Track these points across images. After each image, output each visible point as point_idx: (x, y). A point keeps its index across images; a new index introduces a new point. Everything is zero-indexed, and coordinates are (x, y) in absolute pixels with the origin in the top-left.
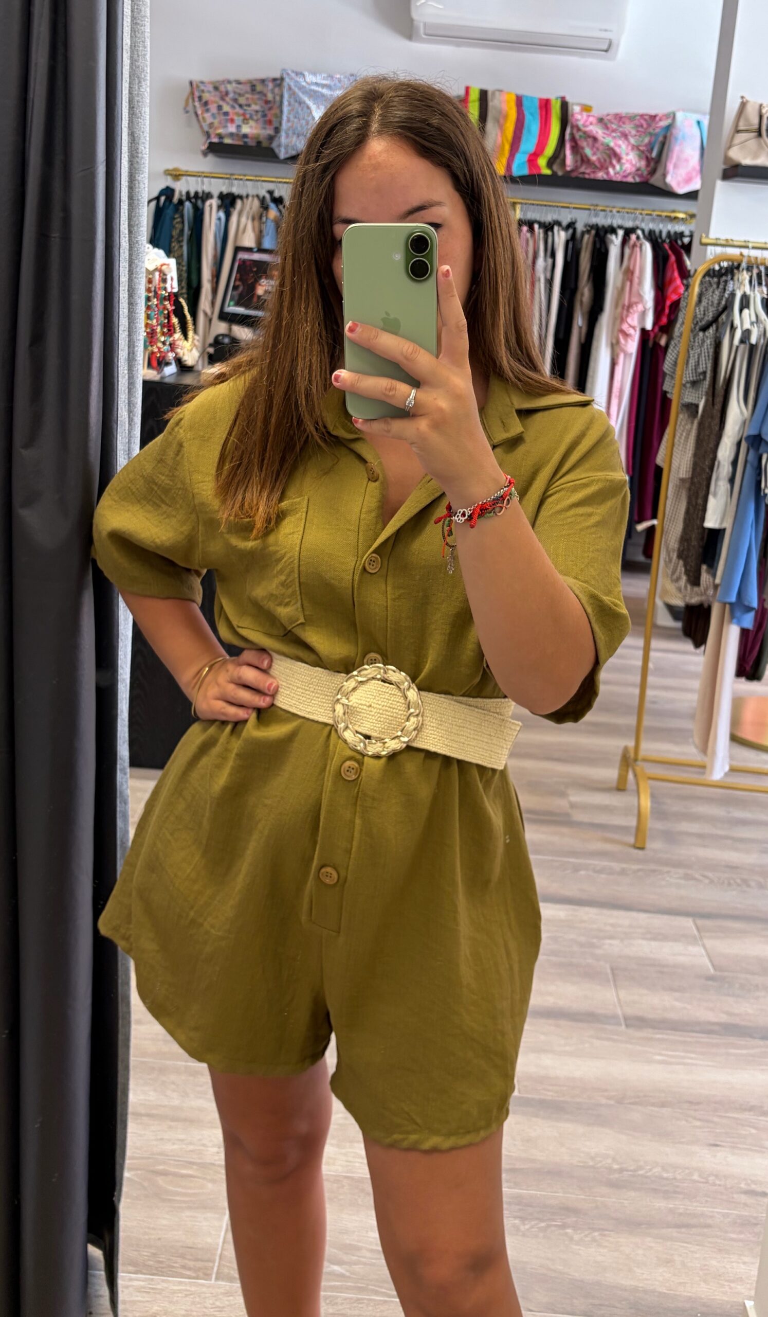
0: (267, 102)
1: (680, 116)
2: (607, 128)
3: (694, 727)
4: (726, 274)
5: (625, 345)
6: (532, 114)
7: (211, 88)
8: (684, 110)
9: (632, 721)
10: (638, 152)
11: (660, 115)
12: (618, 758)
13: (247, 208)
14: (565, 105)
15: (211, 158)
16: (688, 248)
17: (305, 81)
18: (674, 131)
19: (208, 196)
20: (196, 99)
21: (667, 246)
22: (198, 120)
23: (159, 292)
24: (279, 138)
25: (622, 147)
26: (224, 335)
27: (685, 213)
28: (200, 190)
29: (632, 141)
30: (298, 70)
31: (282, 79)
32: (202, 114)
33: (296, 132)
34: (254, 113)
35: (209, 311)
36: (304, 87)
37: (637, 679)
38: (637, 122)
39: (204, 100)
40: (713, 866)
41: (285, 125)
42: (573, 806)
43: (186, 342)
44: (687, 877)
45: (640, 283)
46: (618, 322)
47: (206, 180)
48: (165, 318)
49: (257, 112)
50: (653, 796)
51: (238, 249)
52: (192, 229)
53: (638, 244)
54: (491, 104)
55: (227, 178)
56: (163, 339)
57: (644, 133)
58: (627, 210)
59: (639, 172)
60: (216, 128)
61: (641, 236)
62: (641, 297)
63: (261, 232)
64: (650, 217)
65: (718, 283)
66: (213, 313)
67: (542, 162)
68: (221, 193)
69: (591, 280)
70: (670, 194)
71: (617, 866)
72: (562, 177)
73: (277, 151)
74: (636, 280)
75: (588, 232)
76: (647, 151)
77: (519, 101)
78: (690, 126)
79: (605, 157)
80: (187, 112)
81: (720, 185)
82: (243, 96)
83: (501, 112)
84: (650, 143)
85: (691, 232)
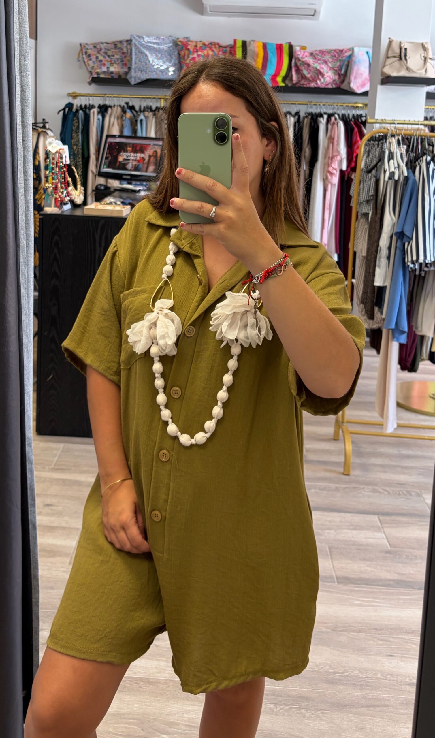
0: (123, 53)
1: (356, 50)
2: (315, 58)
5: (331, 179)
6: (272, 53)
7: (92, 47)
8: (358, 46)
10: (333, 71)
11: (345, 49)
12: (334, 422)
13: (114, 112)
14: (291, 47)
15: (93, 85)
16: (364, 123)
17: (144, 41)
18: (353, 58)
19: (92, 107)
20: (84, 54)
21: (352, 123)
22: (85, 65)
24: (131, 73)
25: (324, 69)
27: (363, 104)
28: (88, 104)
29: (330, 65)
30: (140, 35)
31: (131, 40)
32: (87, 61)
33: (140, 70)
34: (116, 60)
36: (143, 44)
38: (332, 54)
39: (88, 54)
40: (389, 484)
41: (133, 66)
44: (374, 491)
45: (338, 144)
46: (326, 166)
47: (90, 98)
49: (118, 59)
50: (353, 443)
51: (109, 136)
52: (83, 125)
53: (336, 123)
54: (248, 48)
55: (103, 97)
57: (337, 60)
58: (329, 104)
59: (335, 82)
60: (95, 69)
61: (337, 118)
62: (339, 152)
63: (122, 125)
64: (342, 107)
65: (379, 145)
66: (96, 172)
67: (279, 79)
68: (99, 105)
69: (310, 143)
70: (353, 93)
71: (333, 486)
72: (291, 87)
73: (130, 80)
74: (335, 143)
75: (307, 117)
76: (339, 70)
77: (265, 46)
78: (363, 55)
79: (315, 74)
80: (79, 61)
81: (380, 88)
82: (110, 50)
83: (254, 52)
84: (340, 65)
85: (366, 114)
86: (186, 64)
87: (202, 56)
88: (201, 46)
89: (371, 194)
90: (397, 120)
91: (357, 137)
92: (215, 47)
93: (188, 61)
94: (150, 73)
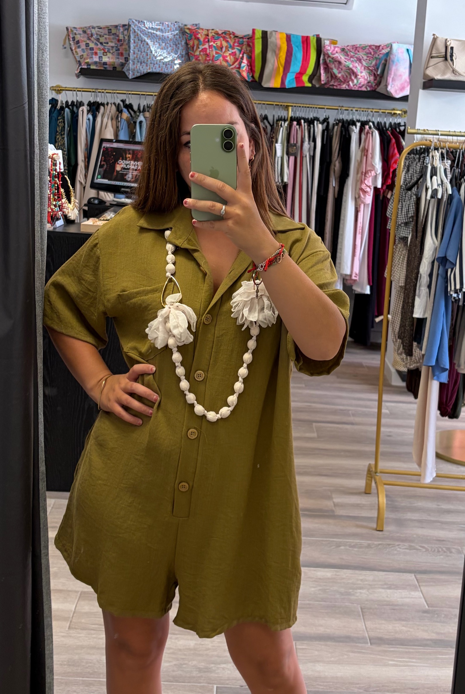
0: (119, 41)
1: (395, 46)
2: (348, 55)
3: (413, 450)
4: (424, 153)
5: (364, 199)
6: (297, 47)
7: (82, 33)
8: (397, 43)
9: (373, 449)
10: (368, 71)
11: (383, 45)
12: (365, 473)
13: (108, 112)
14: (319, 40)
15: (82, 78)
16: (403, 134)
17: (145, 26)
18: (391, 56)
19: (81, 104)
20: (71, 39)
22: (73, 53)
23: (52, 172)
24: (129, 64)
25: (358, 68)
26: (94, 198)
27: (401, 110)
28: (75, 101)
29: (364, 63)
30: (140, 19)
31: (129, 26)
32: (75, 49)
33: (140, 61)
34: (110, 48)
35: (83, 183)
36: (144, 31)
37: (375, 420)
38: (367, 51)
39: (76, 40)
40: (427, 540)
41: (131, 57)
42: (336, 505)
43: (69, 204)
44: (411, 548)
45: (373, 157)
46: (359, 183)
47: (78, 93)
48: (56, 189)
49: (112, 47)
50: (387, 496)
51: (102, 141)
52: (70, 126)
53: (370, 133)
54: (269, 40)
55: (93, 92)
56: (54, 203)
57: (372, 58)
58: (362, 109)
59: (370, 84)
60: (85, 59)
61: (372, 126)
62: (373, 167)
63: (117, 127)
64: (378, 113)
65: (419, 159)
66: (86, 183)
67: (305, 78)
68: (90, 102)
69: (340, 155)
70: (390, 98)
71: (365, 542)
72: (318, 88)
73: (127, 74)
74: (370, 156)
75: (337, 124)
76: (375, 70)
77: (289, 38)
78: (402, 53)
79: (347, 74)
80: (65, 48)
81: (421, 92)
82: (103, 36)
83: (276, 46)
84: (376, 64)
85: (405, 123)
86: (195, 56)
87: (214, 46)
88: (213, 35)
89: (410, 215)
90: (441, 131)
91: (394, 149)
92: (230, 37)
93: (197, 53)
94: (152, 66)
